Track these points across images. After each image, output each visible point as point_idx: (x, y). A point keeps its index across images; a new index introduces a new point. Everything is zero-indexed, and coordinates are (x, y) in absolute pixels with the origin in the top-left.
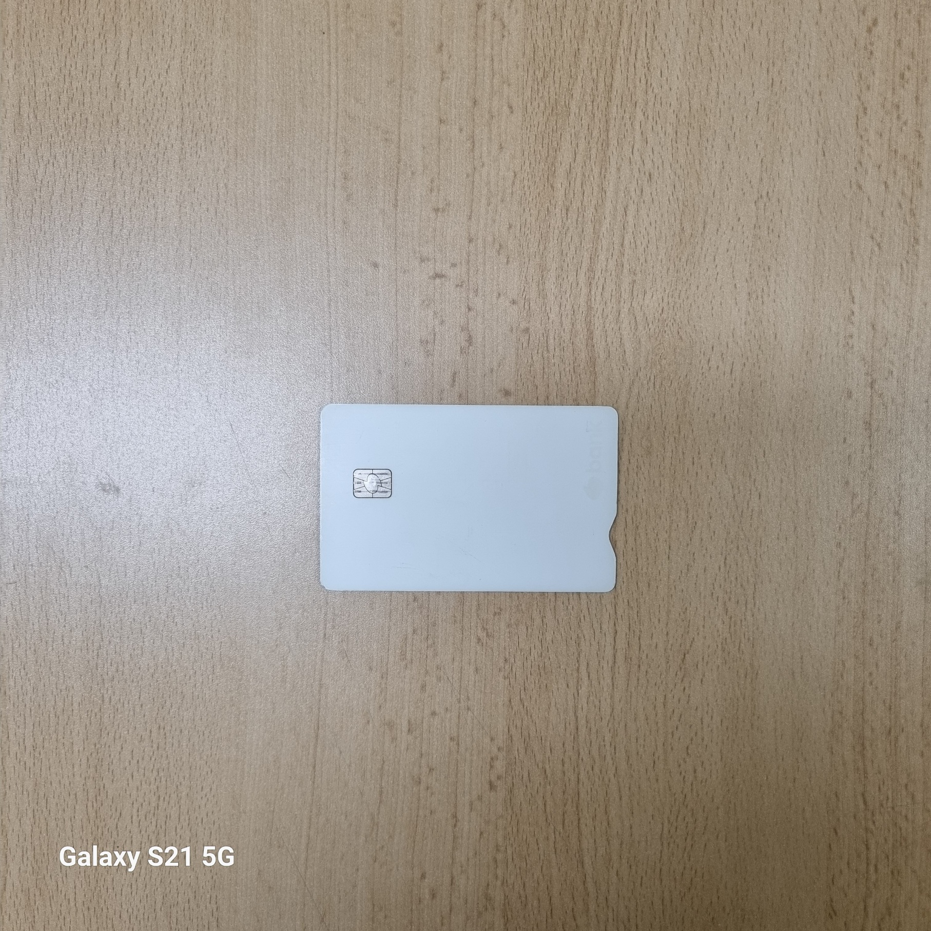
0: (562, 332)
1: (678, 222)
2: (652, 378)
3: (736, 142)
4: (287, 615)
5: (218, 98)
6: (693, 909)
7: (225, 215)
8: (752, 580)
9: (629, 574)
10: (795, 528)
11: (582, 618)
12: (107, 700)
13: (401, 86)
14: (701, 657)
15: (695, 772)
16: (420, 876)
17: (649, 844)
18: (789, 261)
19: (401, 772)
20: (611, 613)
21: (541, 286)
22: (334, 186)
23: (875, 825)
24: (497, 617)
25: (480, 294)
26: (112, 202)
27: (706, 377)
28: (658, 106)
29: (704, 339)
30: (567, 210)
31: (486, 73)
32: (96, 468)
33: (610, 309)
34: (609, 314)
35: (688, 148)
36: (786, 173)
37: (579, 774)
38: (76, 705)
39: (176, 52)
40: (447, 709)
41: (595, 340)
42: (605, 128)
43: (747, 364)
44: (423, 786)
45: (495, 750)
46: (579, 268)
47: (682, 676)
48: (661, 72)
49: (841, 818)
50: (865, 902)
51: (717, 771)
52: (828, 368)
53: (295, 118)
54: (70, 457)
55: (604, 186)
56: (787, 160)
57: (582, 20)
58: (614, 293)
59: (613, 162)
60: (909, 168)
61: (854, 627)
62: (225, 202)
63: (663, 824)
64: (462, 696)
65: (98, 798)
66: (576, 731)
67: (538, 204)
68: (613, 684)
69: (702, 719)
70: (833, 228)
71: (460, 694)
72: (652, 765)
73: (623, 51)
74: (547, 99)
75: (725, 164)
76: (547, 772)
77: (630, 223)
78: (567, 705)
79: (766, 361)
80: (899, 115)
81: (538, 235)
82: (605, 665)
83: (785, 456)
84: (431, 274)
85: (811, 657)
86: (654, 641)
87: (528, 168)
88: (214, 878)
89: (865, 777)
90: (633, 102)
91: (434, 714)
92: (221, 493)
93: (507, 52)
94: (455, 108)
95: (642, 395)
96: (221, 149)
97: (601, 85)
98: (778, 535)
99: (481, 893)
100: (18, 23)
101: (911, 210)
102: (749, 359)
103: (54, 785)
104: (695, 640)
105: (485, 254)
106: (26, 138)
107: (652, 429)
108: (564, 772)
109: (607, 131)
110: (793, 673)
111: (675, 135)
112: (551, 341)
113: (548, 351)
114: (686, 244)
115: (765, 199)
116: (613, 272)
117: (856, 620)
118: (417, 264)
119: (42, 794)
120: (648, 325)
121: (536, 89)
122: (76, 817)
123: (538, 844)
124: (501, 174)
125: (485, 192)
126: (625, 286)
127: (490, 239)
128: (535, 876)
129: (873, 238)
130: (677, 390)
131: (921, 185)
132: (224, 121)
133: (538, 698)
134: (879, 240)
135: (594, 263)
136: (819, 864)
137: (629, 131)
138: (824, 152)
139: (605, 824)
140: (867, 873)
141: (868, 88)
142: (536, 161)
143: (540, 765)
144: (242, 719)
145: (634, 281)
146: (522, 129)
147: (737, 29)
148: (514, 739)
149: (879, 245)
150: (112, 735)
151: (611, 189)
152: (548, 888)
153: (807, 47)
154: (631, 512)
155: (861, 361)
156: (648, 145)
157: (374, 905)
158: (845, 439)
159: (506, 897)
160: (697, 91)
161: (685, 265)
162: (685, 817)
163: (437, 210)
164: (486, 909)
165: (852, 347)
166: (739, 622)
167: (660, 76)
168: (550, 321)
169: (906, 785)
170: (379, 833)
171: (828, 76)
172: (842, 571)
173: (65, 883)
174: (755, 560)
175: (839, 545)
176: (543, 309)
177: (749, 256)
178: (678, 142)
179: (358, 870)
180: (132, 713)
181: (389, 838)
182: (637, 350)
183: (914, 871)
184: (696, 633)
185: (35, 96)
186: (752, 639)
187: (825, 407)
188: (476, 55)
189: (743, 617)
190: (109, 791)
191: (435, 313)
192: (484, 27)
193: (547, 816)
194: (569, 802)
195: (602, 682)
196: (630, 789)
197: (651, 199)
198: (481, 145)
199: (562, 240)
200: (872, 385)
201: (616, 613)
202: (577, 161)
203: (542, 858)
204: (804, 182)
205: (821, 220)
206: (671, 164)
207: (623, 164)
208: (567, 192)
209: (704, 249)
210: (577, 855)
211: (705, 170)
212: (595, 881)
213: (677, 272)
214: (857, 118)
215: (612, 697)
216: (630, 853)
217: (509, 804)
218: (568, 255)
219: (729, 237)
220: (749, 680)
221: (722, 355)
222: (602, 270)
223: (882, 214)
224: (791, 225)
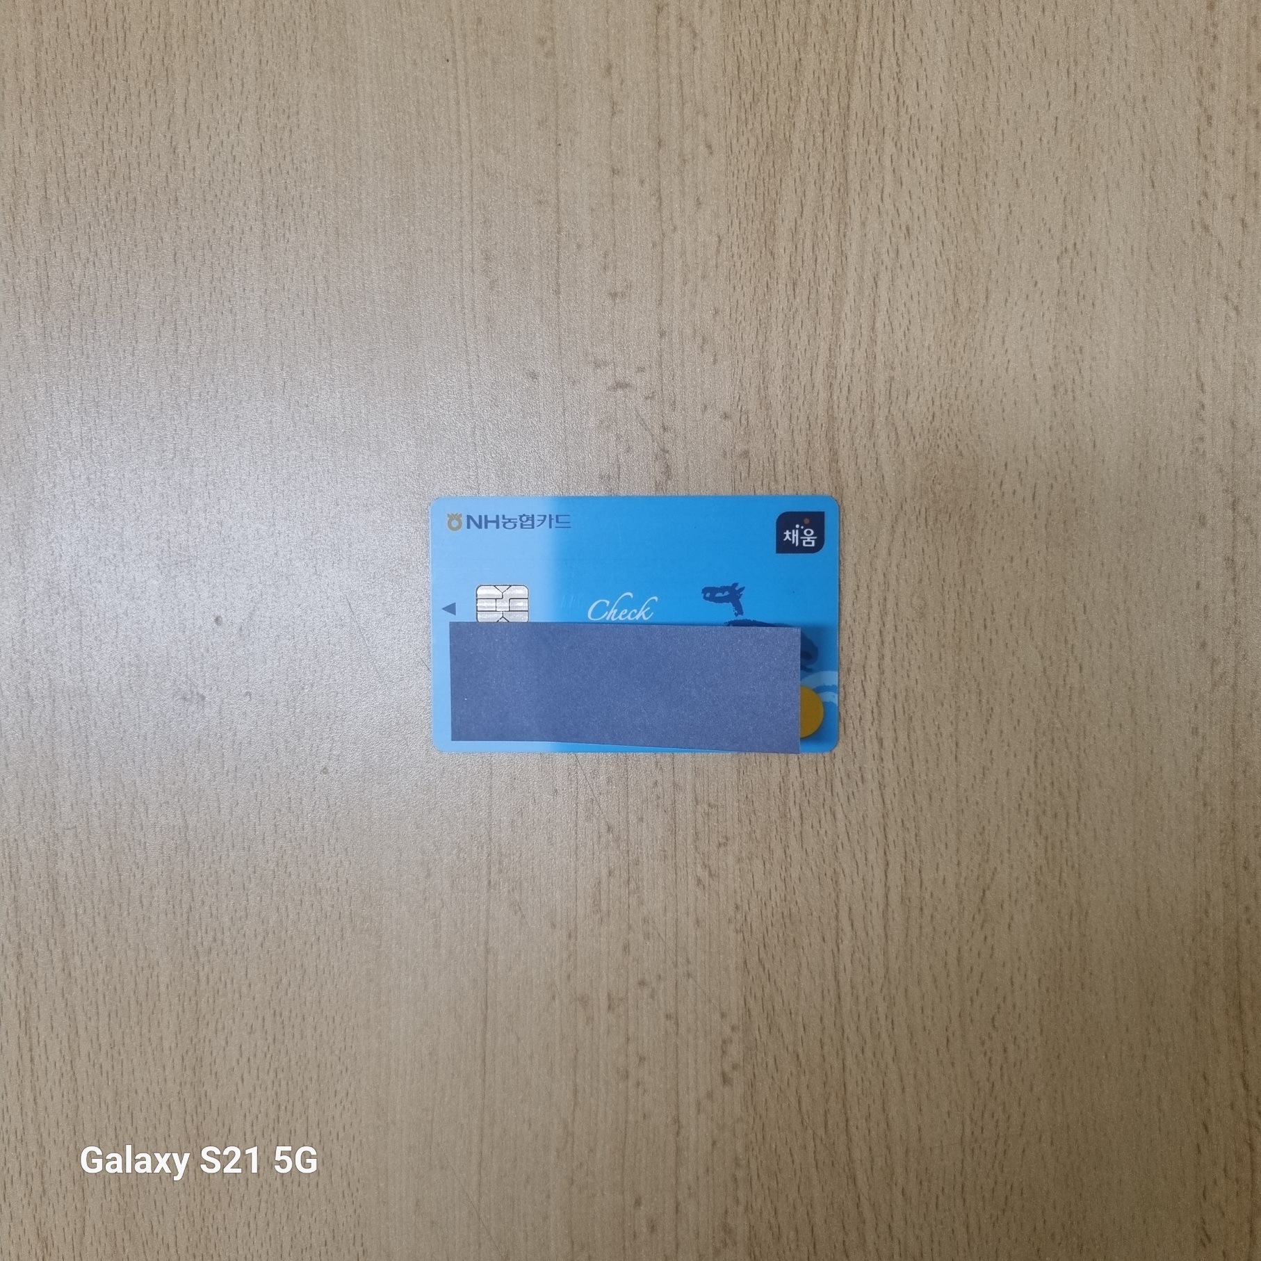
0: (795, 454)
1: (950, 292)
2: (923, 510)
3: (1028, 176)
5: (309, 159)
6: (1009, 1237)
7: (326, 319)
8: (1074, 785)
9: (902, 784)
10: (1133, 710)
11: (840, 846)
12: (203, 980)
13: (557, 127)
14: (1007, 894)
15: (1005, 1051)
16: (634, 1202)
17: (945, 1151)
18: (1109, 338)
19: (601, 1063)
20: (879, 837)
21: (763, 394)
22: (472, 270)
24: (722, 849)
25: (679, 407)
26: (174, 309)
27: (998, 506)
28: (915, 131)
29: (994, 453)
30: (794, 284)
31: (673, 101)
32: (173, 669)
33: (859, 417)
34: (859, 427)
35: (960, 189)
36: (1100, 214)
37: (844, 1060)
38: (163, 988)
39: (249, 100)
40: (660, 976)
41: (841, 463)
42: (842, 167)
43: (1055, 485)
44: (631, 1083)
45: (727, 1030)
46: (814, 364)
47: (982, 921)
48: (917, 84)
49: (1213, 1109)
51: (1036, 1050)
52: (1170, 485)
53: (413, 180)
54: (137, 657)
55: (844, 249)
56: (1100, 196)
57: (802, 19)
58: (864, 397)
59: (855, 212)
61: (1222, 844)
62: (326, 300)
63: (963, 1124)
64: (679, 957)
65: (199, 1110)
66: (837, 1000)
67: (753, 279)
69: (1011, 979)
70: (1170, 289)
71: (676, 956)
72: (945, 1044)
73: (862, 59)
74: (759, 131)
75: (1012, 208)
76: (801, 1056)
77: (882, 299)
78: (824, 965)
79: (1082, 480)
80: (1258, 123)
81: (755, 323)
82: (874, 910)
83: (1114, 611)
84: (610, 384)
85: (1162, 888)
86: (941, 873)
87: (738, 229)
88: (358, 1212)
89: (1244, 1051)
90: (880, 128)
91: (642, 983)
92: (340, 696)
93: (701, 70)
94: (633, 152)
95: (910, 536)
96: (317, 228)
97: (834, 108)
99: (717, 1224)
100: (38, 74)
102: (1058, 478)
103: (140, 1094)
104: (999, 869)
105: (683, 352)
106: (56, 230)
107: (926, 581)
108: (823, 1057)
109: (846, 171)
110: (1137, 911)
111: (940, 171)
112: (780, 467)
113: (776, 481)
114: (962, 323)
115: (1071, 253)
116: (862, 368)
117: (1223, 834)
118: (591, 371)
119: (124, 1105)
120: (914, 438)
121: (744, 118)
122: (172, 1136)
123: (792, 1155)
124: (700, 239)
125: (678, 266)
126: (880, 385)
127: (688, 331)
128: (791, 1199)
129: (1227, 299)
130: (958, 527)
132: (319, 189)
133: (783, 957)
134: (1236, 301)
135: (835, 356)
136: (1184, 1172)
137: (876, 169)
138: (1153, 182)
139: (883, 1125)
141: (1213, 87)
142: (747, 218)
143: (790, 1048)
144: (384, 998)
145: (892, 378)
146: (726, 176)
147: (1022, 16)
148: (753, 1013)
149: (1236, 309)
150: (212, 1026)
151: (854, 252)
152: (808, 1214)
153: (1123, 36)
154: (901, 698)
155: (1217, 472)
156: (904, 187)
157: (573, 1243)
158: (1198, 584)
159: (751, 1227)
160: (969, 107)
161: (962, 351)
162: (993, 1113)
163: (614, 295)
164: (726, 1245)
165: (1204, 453)
166: (1058, 844)
167: (915, 90)
168: (778, 439)
170: (575, 1146)
171: (1154, 75)
172: (1201, 767)
173: (162, 1223)
174: (1078, 756)
175: (1195, 731)
176: (767, 424)
177: (1052, 335)
178: (945, 180)
179: (548, 1196)
180: (237, 996)
181: (589, 1153)
182: (899, 473)
184: (999, 862)
185: (65, 173)
186: (1077, 866)
187: (1168, 539)
188: (658, 78)
189: (1064, 836)
190: (213, 1101)
191: (618, 437)
192: (668, 37)
193: (803, 1118)
194: (833, 1098)
195: (871, 933)
196: (915, 1076)
197: (910, 263)
198: (671, 201)
199: (789, 327)
200: (1234, 506)
201: (886, 837)
202: (804, 216)
203: (798, 1174)
204: (1125, 226)
205: (1152, 277)
206: (936, 212)
207: (869, 216)
208: (793, 259)
209: (988, 328)
210: (847, 1168)
211: (985, 218)
212: (872, 1203)
213: (952, 363)
214: (1199, 131)
215: (885, 952)
216: (919, 1163)
217: (750, 1102)
218: (798, 347)
219: (1022, 310)
220: (1075, 923)
221: (1020, 475)
222: (846, 366)
223: (1240, 264)
224: (1109, 287)
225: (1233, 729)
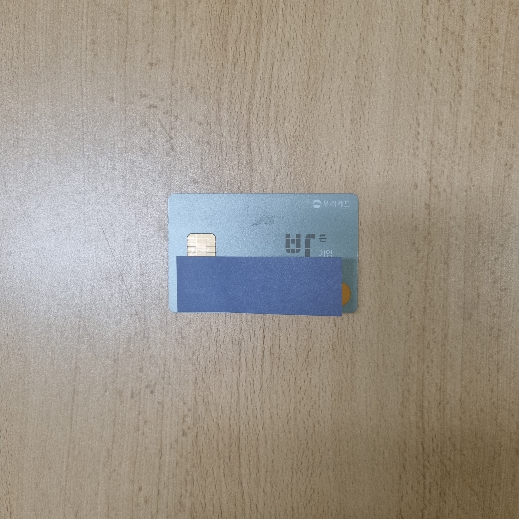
0: (231, 144)
1: (306, 73)
2: (289, 173)
3: (344, 22)
4: (55, 322)
6: (312, 514)
7: (17, 66)
10: (380, 271)
11: (243, 327)
14: (319, 354)
15: (314, 426)
16: (138, 489)
17: (284, 472)
18: (377, 100)
19: (127, 423)
20: (261, 324)
22: (86, 49)
23: (429, 464)
24: (188, 326)
25: (179, 119)
27: (323, 173)
29: (323, 149)
30: (235, 65)
33: (262, 129)
34: (261, 133)
35: (313, 26)
36: (376, 42)
37: (240, 427)
41: (252, 149)
43: (350, 166)
44: (140, 432)
45: (186, 410)
46: (242, 102)
47: (307, 365)
49: (408, 459)
50: (422, 512)
51: (328, 427)
52: (402, 169)
53: (61, 5)
55: (258, 50)
56: (377, 34)
58: (264, 119)
60: (455, 40)
61: (418, 336)
62: (17, 58)
63: (293, 460)
64: (165, 375)
66: (238, 399)
67: (216, 61)
68: (262, 370)
69: (319, 393)
70: (406, 79)
72: (287, 421)
75: (337, 37)
76: (220, 425)
77: (275, 74)
78: (233, 382)
79: (362, 164)
80: (449, 5)
81: (216, 81)
82: (257, 358)
83: (374, 225)
84: (147, 105)
85: (390, 355)
86: (289, 343)
87: (210, 38)
88: (8, 487)
89: (423, 432)
91: (147, 386)
92: (14, 243)
95: (282, 185)
96: (15, 24)
98: (369, 276)
99: (176, 501)
101: (457, 67)
102: (352, 162)
104: (315, 343)
105: (182, 93)
108: (230, 425)
109: (261, 14)
110: (378, 365)
111: (304, 17)
112: (224, 149)
113: (222, 156)
114: (311, 88)
115: (362, 59)
116: (264, 106)
117: (418, 331)
118: (139, 99)
120: (287, 140)
124: (192, 41)
125: (182, 53)
126: (272, 114)
127: (185, 83)
128: (211, 491)
129: (432, 85)
130: (305, 182)
131: (463, 51)
132: (17, 7)
133: (214, 378)
134: (436, 86)
135: (252, 99)
136: (393, 488)
137: (275, 14)
138: (401, 29)
139: (256, 458)
140: (424, 493)
142: (215, 33)
143: (215, 420)
144: (26, 387)
145: (278, 112)
146: (206, 13)
148: (199, 403)
149: (436, 90)
151: (263, 52)
152: (219, 499)
155: (424, 164)
156: (287, 23)
157: (109, 507)
158: (413, 215)
159: (192, 504)
161: (310, 102)
162: (307, 455)
163: (151, 64)
164: (180, 511)
165: (418, 155)
166: (344, 331)
168: (224, 136)
169: (450, 438)
170: (112, 461)
172: (410, 300)
175: (408, 283)
176: (219, 129)
177: (352, 96)
178: (306, 22)
179: (99, 484)
181: (118, 464)
182: (279, 155)
183: (454, 494)
184: (316, 339)
186: (351, 342)
187: (400, 194)
189: (346, 328)
191: (150, 131)
193: (219, 453)
194: (234, 445)
195: (255, 369)
196: (272, 437)
197: (289, 59)
198: (180, 23)
199: (231, 84)
200: (430, 180)
201: (264, 324)
202: (241, 34)
203: (215, 480)
204: (387, 48)
205: (398, 73)
206: (302, 36)
207: (271, 36)
208: (235, 53)
209: (323, 91)
210: (238, 478)
211: (324, 40)
212: (249, 495)
213: (305, 106)
214: (423, 7)
215: (261, 378)
216: (272, 477)
217: (195, 444)
218: (235, 94)
219: (339, 84)
220: (349, 369)
221: (334, 160)
222: (257, 104)
223: (438, 70)
224: (379, 76)
225: (425, 283)
